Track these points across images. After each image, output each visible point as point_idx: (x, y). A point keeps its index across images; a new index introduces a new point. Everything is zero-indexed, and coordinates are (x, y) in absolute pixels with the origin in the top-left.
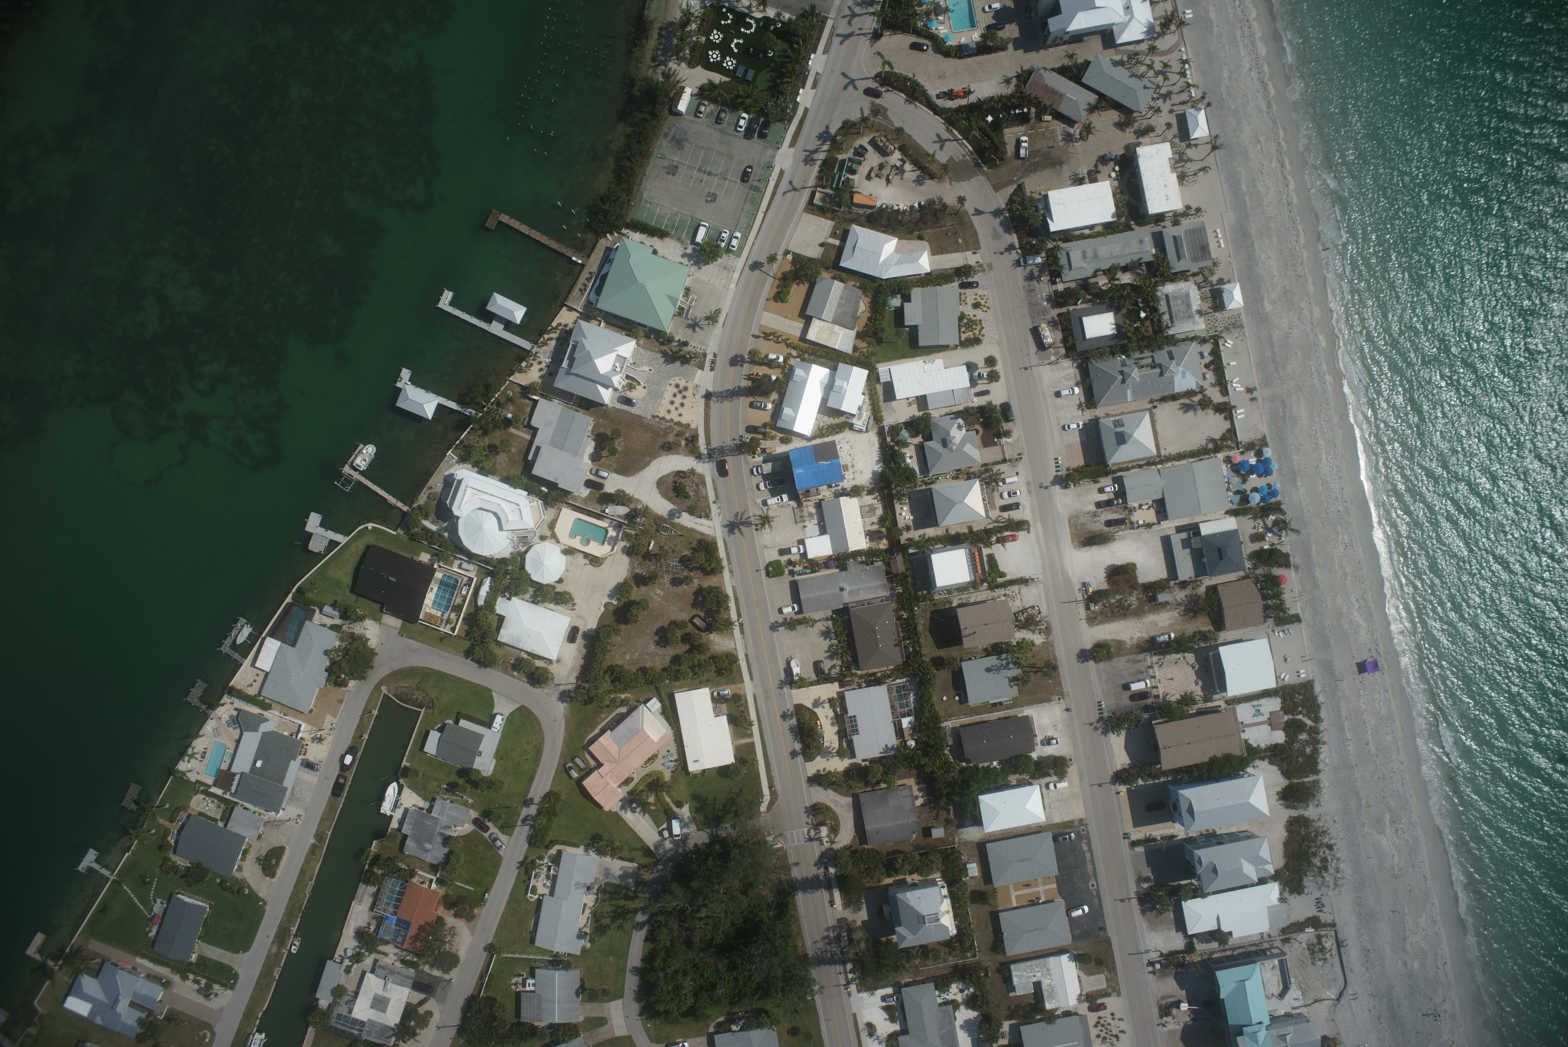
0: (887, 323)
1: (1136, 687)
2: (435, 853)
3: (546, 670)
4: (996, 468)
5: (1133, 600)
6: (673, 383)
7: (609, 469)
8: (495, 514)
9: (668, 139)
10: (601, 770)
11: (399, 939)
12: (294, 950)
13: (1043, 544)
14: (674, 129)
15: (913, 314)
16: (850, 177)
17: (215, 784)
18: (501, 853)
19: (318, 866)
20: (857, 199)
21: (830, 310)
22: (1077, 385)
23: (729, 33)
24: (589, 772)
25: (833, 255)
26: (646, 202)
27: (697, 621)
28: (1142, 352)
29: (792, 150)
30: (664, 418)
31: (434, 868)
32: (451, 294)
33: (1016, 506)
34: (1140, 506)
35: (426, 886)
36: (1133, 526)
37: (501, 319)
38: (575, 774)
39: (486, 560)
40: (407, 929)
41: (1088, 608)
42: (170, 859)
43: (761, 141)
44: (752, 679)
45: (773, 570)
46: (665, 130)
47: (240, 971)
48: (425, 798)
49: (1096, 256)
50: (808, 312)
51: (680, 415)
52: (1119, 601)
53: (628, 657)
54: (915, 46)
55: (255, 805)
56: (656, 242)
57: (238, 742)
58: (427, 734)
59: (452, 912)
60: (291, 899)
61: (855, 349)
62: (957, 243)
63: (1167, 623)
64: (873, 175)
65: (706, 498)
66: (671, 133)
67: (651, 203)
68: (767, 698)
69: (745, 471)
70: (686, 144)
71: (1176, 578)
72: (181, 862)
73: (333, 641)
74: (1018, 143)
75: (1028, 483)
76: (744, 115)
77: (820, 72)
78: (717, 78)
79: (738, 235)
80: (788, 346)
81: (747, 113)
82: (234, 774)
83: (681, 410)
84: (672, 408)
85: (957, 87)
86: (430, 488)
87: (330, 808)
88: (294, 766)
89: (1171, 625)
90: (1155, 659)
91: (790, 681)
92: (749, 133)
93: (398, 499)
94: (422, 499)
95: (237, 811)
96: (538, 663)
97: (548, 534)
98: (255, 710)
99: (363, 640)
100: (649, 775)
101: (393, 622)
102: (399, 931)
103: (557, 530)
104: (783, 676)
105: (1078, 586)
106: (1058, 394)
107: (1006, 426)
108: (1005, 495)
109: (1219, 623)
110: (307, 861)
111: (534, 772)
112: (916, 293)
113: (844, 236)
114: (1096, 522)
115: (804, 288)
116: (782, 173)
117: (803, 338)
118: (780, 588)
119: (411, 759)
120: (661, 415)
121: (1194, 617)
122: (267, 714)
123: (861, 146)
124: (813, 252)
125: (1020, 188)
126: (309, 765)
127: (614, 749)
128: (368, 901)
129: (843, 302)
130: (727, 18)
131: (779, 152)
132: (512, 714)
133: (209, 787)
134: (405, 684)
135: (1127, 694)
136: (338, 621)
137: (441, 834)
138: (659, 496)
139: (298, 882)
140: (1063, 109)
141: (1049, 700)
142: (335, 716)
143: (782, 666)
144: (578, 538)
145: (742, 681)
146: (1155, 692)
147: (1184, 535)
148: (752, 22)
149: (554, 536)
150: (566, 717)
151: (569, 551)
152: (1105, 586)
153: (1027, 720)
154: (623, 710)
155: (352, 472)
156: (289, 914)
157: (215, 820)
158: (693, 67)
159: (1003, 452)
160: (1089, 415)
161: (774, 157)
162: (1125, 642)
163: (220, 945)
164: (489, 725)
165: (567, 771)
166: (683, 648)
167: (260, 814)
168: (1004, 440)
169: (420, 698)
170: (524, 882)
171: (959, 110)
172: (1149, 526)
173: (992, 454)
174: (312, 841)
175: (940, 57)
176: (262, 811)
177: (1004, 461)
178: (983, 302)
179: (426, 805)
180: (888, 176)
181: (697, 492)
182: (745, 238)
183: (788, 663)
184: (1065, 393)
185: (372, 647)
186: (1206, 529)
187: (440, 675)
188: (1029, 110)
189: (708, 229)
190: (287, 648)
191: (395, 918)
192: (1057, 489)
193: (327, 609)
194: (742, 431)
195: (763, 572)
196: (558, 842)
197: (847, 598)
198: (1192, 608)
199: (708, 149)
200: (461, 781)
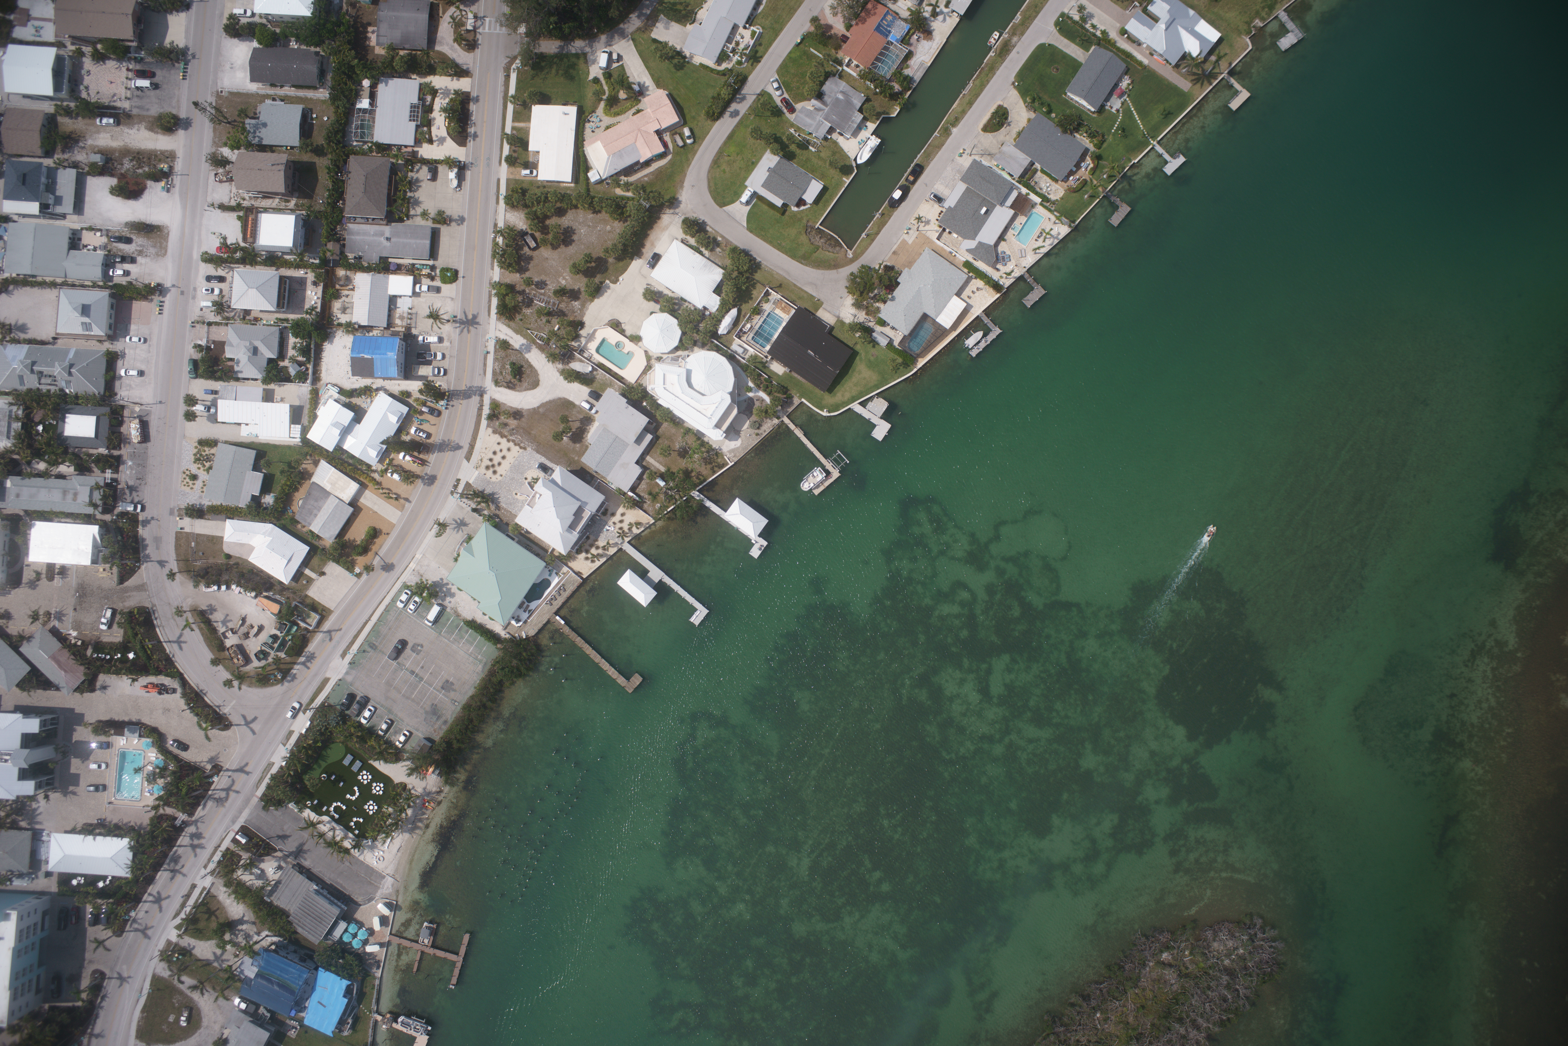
0: (281, 481)
1: (145, 83)
2: (834, 88)
3: (685, 233)
4: (218, 319)
5: (127, 165)
6: (498, 476)
7: (581, 409)
8: (690, 385)
9: (444, 718)
10: (657, 127)
11: (889, 18)
12: (996, 35)
13: (196, 238)
14: (436, 726)
15: (253, 483)
16: (278, 633)
17: (1034, 205)
18: (776, 77)
19: (954, 106)
20: (276, 608)
21: (329, 506)
22: (121, 377)
23: (357, 808)
24: (673, 130)
25: (315, 561)
26: (480, 661)
27: (533, 244)
28: (49, 391)
29: (328, 675)
30: (515, 444)
31: (841, 76)
32: (692, 620)
33: (209, 279)
34: (95, 249)
35: (855, 62)
36: (108, 233)
37: (649, 582)
38: (687, 132)
39: (718, 350)
40: (879, 25)
41: (171, 168)
42: (1095, 146)
43: (356, 692)
44: (499, 180)
45: (451, 275)
46: (445, 728)
47: (1052, 28)
48: (835, 143)
49: (65, 492)
50: (351, 510)
51: (499, 444)
52: (140, 167)
53: (608, 228)
54: (184, 747)
55: (1000, 177)
56: (480, 619)
57: (1001, 238)
58: (817, 201)
59: (832, 32)
60: (988, 82)
61: (316, 463)
62: (197, 544)
63: (102, 135)
64: (256, 629)
65: (495, 360)
66: (439, 722)
67: (476, 658)
68: (489, 159)
69: (452, 375)
70: (428, 709)
71: (78, 174)
72: (1084, 140)
73: (887, 311)
74: (110, 625)
75: (194, 298)
76: (364, 721)
77: (281, 745)
78: (381, 766)
79: (401, 605)
80: (379, 484)
81: (359, 722)
82: (1012, 207)
83: (497, 449)
84: (505, 452)
85: (154, 694)
86: (757, 434)
87: (929, 156)
88: (951, 202)
89: (98, 132)
90: (118, 104)
91: (461, 168)
92: (365, 702)
93: (793, 432)
94: (769, 425)
95: (1017, 173)
96: (692, 241)
97: (653, 361)
98: (981, 265)
99: (857, 305)
100: (617, 114)
101: (826, 316)
102: (888, 26)
103: (644, 363)
104: (468, 174)
105: (176, 190)
106: (141, 373)
107: (197, 356)
108: (217, 292)
109: (50, 122)
110: (964, 112)
111: (725, 143)
112: (243, 501)
113: (298, 576)
114: (141, 246)
115: (350, 536)
116: (343, 655)
117: (363, 486)
118: (449, 255)
119: (840, 183)
120: (517, 447)
121: (71, 132)
122: (970, 258)
123: (259, 659)
124: (333, 569)
125: (122, 579)
126: (939, 199)
127: (640, 144)
128: (914, 62)
129: (315, 511)
130: (356, 823)
131: (340, 677)
132: (733, 202)
133: (1041, 204)
134: (827, 254)
135: (156, 80)
136: (878, 328)
137: (825, 104)
138: (539, 372)
139: (977, 95)
140: (56, 645)
141: (231, 93)
142: (904, 241)
143: (467, 184)
144: (626, 351)
145: (508, 180)
146: (130, 75)
147: (59, 210)
148: (333, 813)
149: (648, 358)
150: (682, 187)
151: (636, 339)
152: (150, 183)
153: (253, 79)
154: (624, 179)
155: (831, 469)
156: (993, 69)
157: (1043, 171)
158: (401, 783)
159: (208, 333)
160: (117, 346)
161: (347, 673)
162: (146, 128)
163: (1065, 56)
164: (755, 195)
165: (693, 134)
166: (552, 222)
167: (997, 166)
168: (203, 343)
169: (817, 238)
170: (760, 45)
171: (158, 672)
172: (91, 229)
173: (219, 334)
174: (955, 131)
175: (162, 729)
176: (994, 168)
177: (210, 324)
178: (188, 480)
179: (835, 136)
180: (242, 625)
181: (503, 367)
182: (394, 600)
183: (459, 185)
184: (133, 373)
185: (850, 297)
186: (33, 207)
187: (792, 253)
188: (92, 655)
189: (425, 618)
190: (931, 313)
191: (889, 39)
192: (168, 284)
193: (883, 342)
194: (445, 414)
195: (461, 274)
196: (718, 72)
197: (387, 230)
198: (71, 141)
199: (408, 698)
200: (793, 147)
